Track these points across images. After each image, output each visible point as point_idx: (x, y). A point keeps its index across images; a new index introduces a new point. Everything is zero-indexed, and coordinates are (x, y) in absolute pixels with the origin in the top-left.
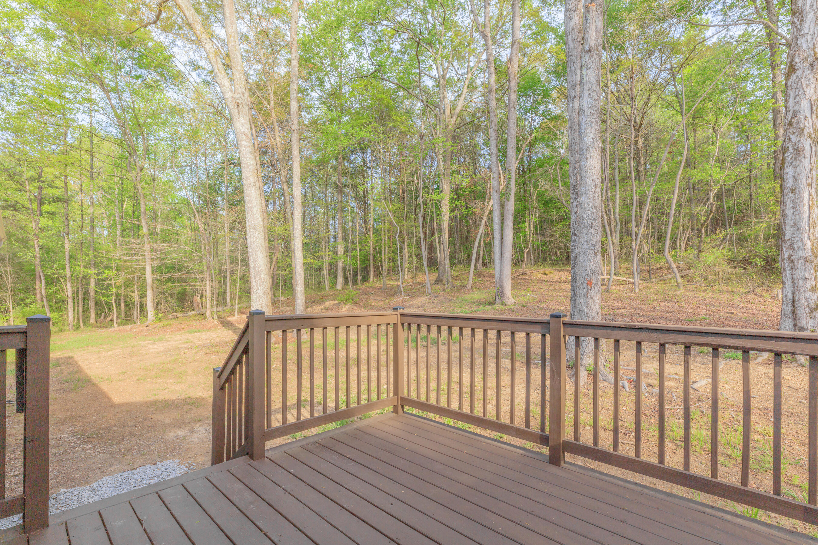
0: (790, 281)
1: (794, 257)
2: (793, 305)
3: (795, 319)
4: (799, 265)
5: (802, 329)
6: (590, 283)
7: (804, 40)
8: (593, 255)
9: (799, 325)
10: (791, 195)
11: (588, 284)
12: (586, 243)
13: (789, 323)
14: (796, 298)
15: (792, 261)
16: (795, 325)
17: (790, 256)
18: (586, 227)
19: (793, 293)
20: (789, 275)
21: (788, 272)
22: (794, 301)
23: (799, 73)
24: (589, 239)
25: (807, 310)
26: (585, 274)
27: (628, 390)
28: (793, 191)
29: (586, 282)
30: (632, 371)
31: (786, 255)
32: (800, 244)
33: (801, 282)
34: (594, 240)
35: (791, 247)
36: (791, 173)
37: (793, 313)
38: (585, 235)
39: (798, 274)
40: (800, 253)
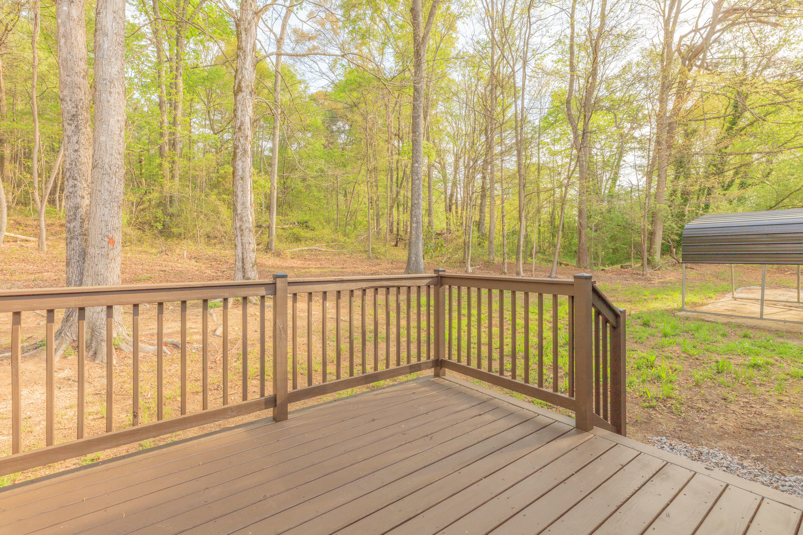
0: (240, 244)
1: (243, 227)
2: (243, 262)
3: (244, 272)
4: (246, 233)
5: (248, 279)
6: (111, 241)
7: (246, 72)
8: (116, 209)
9: (247, 276)
10: (241, 181)
11: (109, 242)
12: (107, 193)
13: (240, 275)
14: (245, 257)
15: (242, 230)
16: (244, 277)
17: (241, 226)
18: (109, 174)
19: (243, 253)
20: (240, 240)
21: (239, 238)
22: (243, 259)
23: (244, 94)
24: (112, 189)
25: (251, 265)
26: (104, 230)
27: (169, 353)
28: (242, 179)
29: (107, 240)
30: (152, 335)
31: (238, 225)
32: (246, 218)
33: (247, 245)
34: (118, 191)
35: (241, 220)
36: (240, 165)
37: (243, 268)
38: (106, 184)
39: (246, 239)
40: (247, 225)
